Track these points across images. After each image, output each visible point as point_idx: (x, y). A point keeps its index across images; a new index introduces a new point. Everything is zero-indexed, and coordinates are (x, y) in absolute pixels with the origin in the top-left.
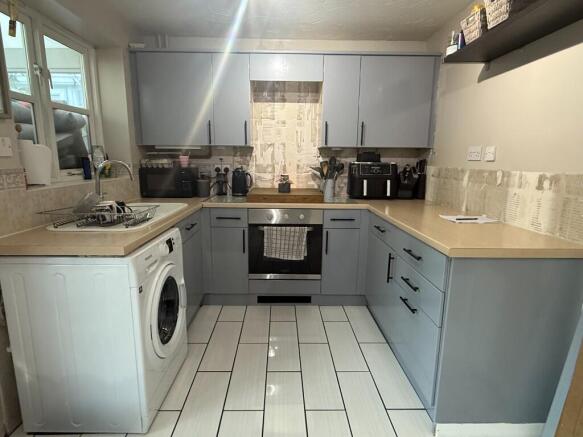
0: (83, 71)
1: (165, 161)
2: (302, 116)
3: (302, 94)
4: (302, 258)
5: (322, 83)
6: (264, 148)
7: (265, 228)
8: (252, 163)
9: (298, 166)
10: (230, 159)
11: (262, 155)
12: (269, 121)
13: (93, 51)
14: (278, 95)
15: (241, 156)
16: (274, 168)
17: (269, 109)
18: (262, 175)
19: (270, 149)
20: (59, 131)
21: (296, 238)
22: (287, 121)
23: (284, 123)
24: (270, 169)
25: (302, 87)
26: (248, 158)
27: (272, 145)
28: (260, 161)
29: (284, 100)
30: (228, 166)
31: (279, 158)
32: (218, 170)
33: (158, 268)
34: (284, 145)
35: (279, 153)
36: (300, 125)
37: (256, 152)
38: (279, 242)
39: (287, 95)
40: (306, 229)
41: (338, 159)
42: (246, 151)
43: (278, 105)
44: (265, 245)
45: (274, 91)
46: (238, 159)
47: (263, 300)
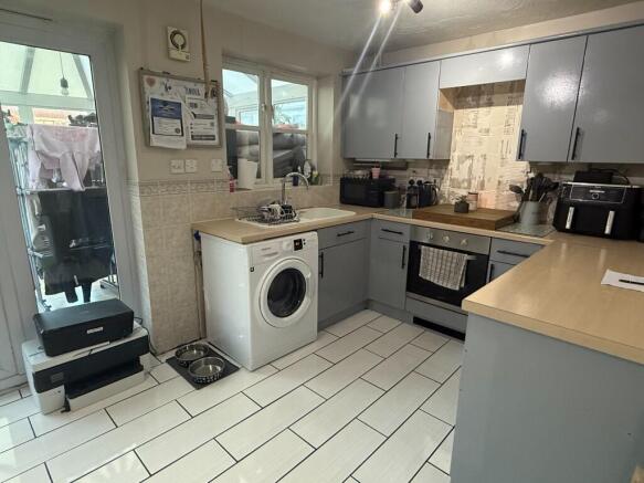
0: (307, 99)
1: (359, 172)
2: (511, 121)
3: (515, 95)
4: (457, 288)
5: (524, 81)
6: (461, 161)
7: (423, 247)
8: (447, 177)
9: (499, 182)
10: (425, 171)
11: (458, 168)
12: (471, 129)
13: (315, 82)
14: (484, 99)
15: (436, 168)
16: (470, 183)
17: (472, 116)
18: (455, 190)
19: (468, 162)
20: (276, 148)
21: (453, 265)
22: (492, 129)
23: (488, 131)
24: (466, 184)
25: (516, 86)
26: (443, 171)
27: (471, 157)
28: (456, 175)
29: (490, 104)
30: (422, 179)
31: (477, 172)
32: (411, 182)
33: (277, 259)
34: (484, 157)
35: (477, 166)
36: (507, 132)
37: (453, 165)
38: (434, 265)
39: (495, 98)
40: (466, 257)
41: (545, 175)
42: (442, 164)
43: (482, 111)
44: (421, 265)
45: (479, 95)
46: (433, 171)
47: (418, 321)
